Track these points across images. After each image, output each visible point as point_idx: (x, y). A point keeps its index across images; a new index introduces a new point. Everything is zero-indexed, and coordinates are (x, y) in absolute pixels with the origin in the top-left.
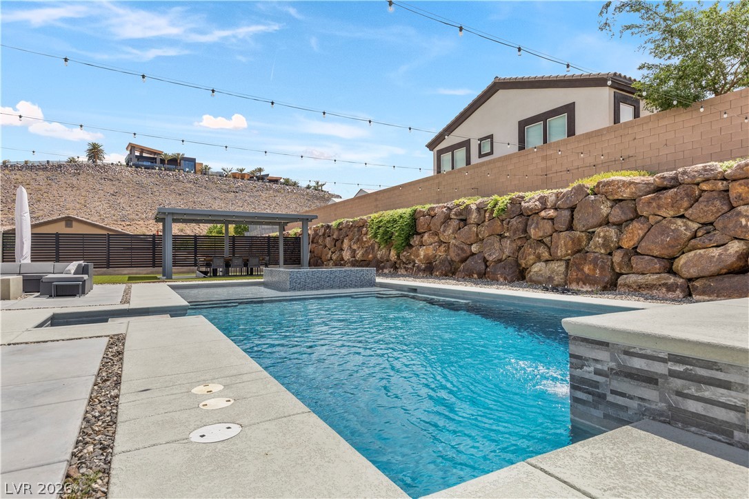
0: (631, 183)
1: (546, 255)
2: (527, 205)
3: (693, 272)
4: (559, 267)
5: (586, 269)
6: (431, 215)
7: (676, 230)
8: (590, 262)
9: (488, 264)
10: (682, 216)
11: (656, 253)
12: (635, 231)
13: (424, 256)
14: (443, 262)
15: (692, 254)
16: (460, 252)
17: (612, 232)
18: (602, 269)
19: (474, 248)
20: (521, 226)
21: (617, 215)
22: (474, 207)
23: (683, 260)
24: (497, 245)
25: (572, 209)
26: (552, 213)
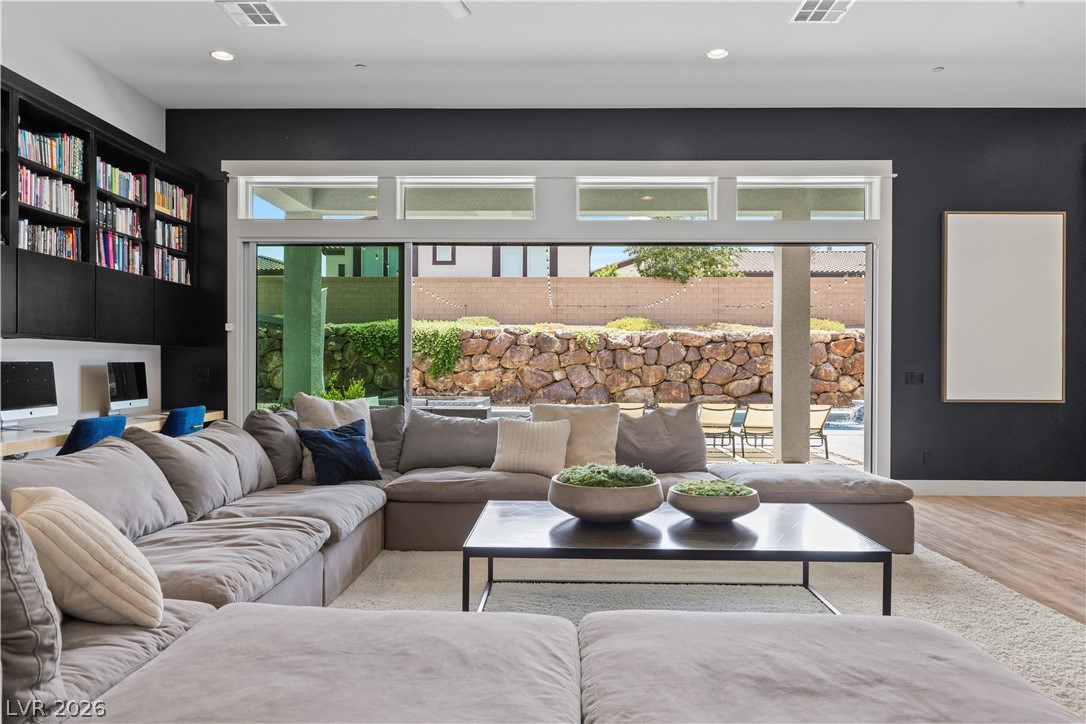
0: (700, 337)
1: (638, 383)
2: (614, 341)
3: (740, 393)
4: (649, 392)
5: (673, 393)
6: (488, 338)
7: (727, 369)
8: (676, 388)
9: (577, 390)
10: (728, 360)
11: (718, 382)
12: (705, 367)
13: (483, 383)
14: (513, 388)
15: (736, 382)
16: (540, 379)
17: (689, 368)
18: (685, 392)
19: (558, 375)
20: (611, 358)
21: (692, 356)
22: (552, 336)
23: (732, 386)
24: (585, 373)
25: (658, 349)
26: (639, 350)
